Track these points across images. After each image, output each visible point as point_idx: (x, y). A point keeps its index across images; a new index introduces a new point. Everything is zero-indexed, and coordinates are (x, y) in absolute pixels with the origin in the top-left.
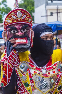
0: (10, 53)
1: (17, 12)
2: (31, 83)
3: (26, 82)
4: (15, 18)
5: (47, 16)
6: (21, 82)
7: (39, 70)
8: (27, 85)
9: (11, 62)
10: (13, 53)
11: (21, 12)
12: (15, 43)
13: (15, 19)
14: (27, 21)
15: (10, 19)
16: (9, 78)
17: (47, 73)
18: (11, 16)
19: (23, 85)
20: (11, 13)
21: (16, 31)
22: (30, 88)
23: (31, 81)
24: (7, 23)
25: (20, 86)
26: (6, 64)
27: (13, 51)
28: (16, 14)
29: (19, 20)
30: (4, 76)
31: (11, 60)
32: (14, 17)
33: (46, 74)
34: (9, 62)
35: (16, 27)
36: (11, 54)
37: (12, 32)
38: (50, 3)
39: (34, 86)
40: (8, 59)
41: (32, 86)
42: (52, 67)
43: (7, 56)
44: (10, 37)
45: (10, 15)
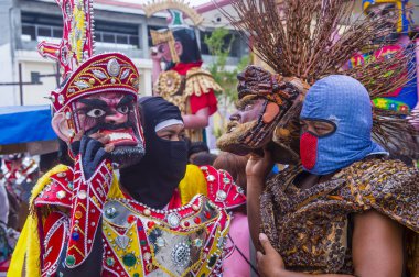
0: (95, 170)
1: (107, 61)
2: (144, 252)
3: (128, 251)
4: (103, 76)
5: (21, 84)
6: (112, 255)
7: (161, 216)
8: (130, 260)
9: (97, 193)
10: (103, 170)
11: (120, 62)
12: (108, 142)
13: (102, 80)
14: (131, 84)
15: (87, 80)
16: (90, 241)
17: (182, 224)
18: (90, 71)
19: (117, 263)
20: (92, 64)
21: (102, 113)
22: (139, 268)
23: (142, 247)
24: (77, 90)
25: (111, 267)
26: (84, 201)
27: (103, 164)
28: (105, 67)
29: (113, 80)
30: (76, 234)
31: (98, 189)
32: (98, 74)
33: (180, 227)
34: (91, 194)
35: (106, 100)
36: (98, 171)
37: (92, 113)
38: (26, 42)
39: (151, 261)
40: (90, 185)
41: (145, 261)
42: (191, 209)
43: (87, 179)
44: (87, 128)
45: (87, 69)
